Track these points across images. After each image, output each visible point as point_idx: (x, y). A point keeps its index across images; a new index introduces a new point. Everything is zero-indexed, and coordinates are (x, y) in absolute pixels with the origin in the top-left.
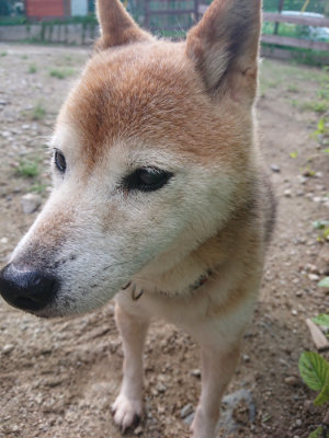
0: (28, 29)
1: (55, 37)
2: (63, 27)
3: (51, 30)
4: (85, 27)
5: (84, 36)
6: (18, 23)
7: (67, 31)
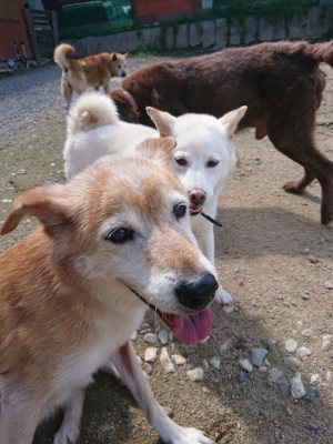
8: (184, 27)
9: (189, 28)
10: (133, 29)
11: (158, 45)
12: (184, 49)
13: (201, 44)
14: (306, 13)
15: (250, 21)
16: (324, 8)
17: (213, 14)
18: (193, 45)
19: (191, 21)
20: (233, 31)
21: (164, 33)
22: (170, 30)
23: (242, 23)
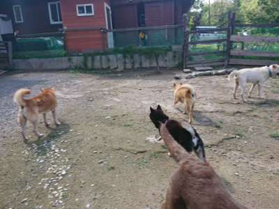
0: (70, 60)
1: (97, 65)
2: (104, 57)
3: (93, 60)
4: (125, 57)
5: (125, 63)
6: (59, 56)
7: (109, 60)
8: (98, 57)
9: (101, 58)
10: (65, 56)
11: (82, 66)
12: (99, 69)
13: (109, 67)
14: (166, 54)
15: (136, 57)
16: (175, 52)
17: (115, 52)
18: (104, 67)
19: (103, 54)
20: (127, 61)
21: (86, 60)
22: (90, 58)
23: (132, 58)
